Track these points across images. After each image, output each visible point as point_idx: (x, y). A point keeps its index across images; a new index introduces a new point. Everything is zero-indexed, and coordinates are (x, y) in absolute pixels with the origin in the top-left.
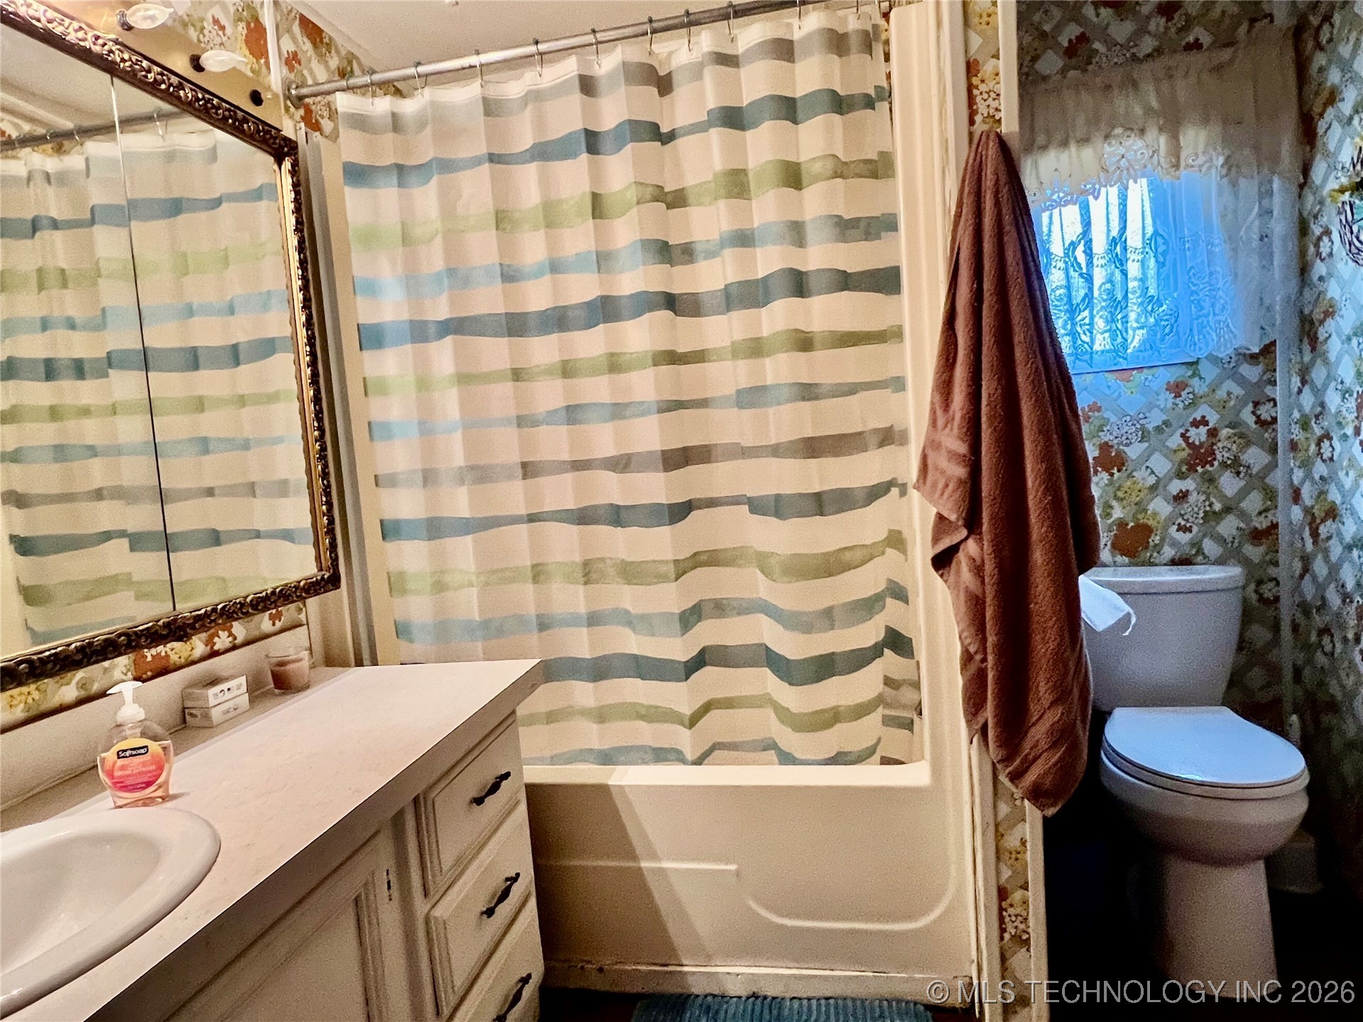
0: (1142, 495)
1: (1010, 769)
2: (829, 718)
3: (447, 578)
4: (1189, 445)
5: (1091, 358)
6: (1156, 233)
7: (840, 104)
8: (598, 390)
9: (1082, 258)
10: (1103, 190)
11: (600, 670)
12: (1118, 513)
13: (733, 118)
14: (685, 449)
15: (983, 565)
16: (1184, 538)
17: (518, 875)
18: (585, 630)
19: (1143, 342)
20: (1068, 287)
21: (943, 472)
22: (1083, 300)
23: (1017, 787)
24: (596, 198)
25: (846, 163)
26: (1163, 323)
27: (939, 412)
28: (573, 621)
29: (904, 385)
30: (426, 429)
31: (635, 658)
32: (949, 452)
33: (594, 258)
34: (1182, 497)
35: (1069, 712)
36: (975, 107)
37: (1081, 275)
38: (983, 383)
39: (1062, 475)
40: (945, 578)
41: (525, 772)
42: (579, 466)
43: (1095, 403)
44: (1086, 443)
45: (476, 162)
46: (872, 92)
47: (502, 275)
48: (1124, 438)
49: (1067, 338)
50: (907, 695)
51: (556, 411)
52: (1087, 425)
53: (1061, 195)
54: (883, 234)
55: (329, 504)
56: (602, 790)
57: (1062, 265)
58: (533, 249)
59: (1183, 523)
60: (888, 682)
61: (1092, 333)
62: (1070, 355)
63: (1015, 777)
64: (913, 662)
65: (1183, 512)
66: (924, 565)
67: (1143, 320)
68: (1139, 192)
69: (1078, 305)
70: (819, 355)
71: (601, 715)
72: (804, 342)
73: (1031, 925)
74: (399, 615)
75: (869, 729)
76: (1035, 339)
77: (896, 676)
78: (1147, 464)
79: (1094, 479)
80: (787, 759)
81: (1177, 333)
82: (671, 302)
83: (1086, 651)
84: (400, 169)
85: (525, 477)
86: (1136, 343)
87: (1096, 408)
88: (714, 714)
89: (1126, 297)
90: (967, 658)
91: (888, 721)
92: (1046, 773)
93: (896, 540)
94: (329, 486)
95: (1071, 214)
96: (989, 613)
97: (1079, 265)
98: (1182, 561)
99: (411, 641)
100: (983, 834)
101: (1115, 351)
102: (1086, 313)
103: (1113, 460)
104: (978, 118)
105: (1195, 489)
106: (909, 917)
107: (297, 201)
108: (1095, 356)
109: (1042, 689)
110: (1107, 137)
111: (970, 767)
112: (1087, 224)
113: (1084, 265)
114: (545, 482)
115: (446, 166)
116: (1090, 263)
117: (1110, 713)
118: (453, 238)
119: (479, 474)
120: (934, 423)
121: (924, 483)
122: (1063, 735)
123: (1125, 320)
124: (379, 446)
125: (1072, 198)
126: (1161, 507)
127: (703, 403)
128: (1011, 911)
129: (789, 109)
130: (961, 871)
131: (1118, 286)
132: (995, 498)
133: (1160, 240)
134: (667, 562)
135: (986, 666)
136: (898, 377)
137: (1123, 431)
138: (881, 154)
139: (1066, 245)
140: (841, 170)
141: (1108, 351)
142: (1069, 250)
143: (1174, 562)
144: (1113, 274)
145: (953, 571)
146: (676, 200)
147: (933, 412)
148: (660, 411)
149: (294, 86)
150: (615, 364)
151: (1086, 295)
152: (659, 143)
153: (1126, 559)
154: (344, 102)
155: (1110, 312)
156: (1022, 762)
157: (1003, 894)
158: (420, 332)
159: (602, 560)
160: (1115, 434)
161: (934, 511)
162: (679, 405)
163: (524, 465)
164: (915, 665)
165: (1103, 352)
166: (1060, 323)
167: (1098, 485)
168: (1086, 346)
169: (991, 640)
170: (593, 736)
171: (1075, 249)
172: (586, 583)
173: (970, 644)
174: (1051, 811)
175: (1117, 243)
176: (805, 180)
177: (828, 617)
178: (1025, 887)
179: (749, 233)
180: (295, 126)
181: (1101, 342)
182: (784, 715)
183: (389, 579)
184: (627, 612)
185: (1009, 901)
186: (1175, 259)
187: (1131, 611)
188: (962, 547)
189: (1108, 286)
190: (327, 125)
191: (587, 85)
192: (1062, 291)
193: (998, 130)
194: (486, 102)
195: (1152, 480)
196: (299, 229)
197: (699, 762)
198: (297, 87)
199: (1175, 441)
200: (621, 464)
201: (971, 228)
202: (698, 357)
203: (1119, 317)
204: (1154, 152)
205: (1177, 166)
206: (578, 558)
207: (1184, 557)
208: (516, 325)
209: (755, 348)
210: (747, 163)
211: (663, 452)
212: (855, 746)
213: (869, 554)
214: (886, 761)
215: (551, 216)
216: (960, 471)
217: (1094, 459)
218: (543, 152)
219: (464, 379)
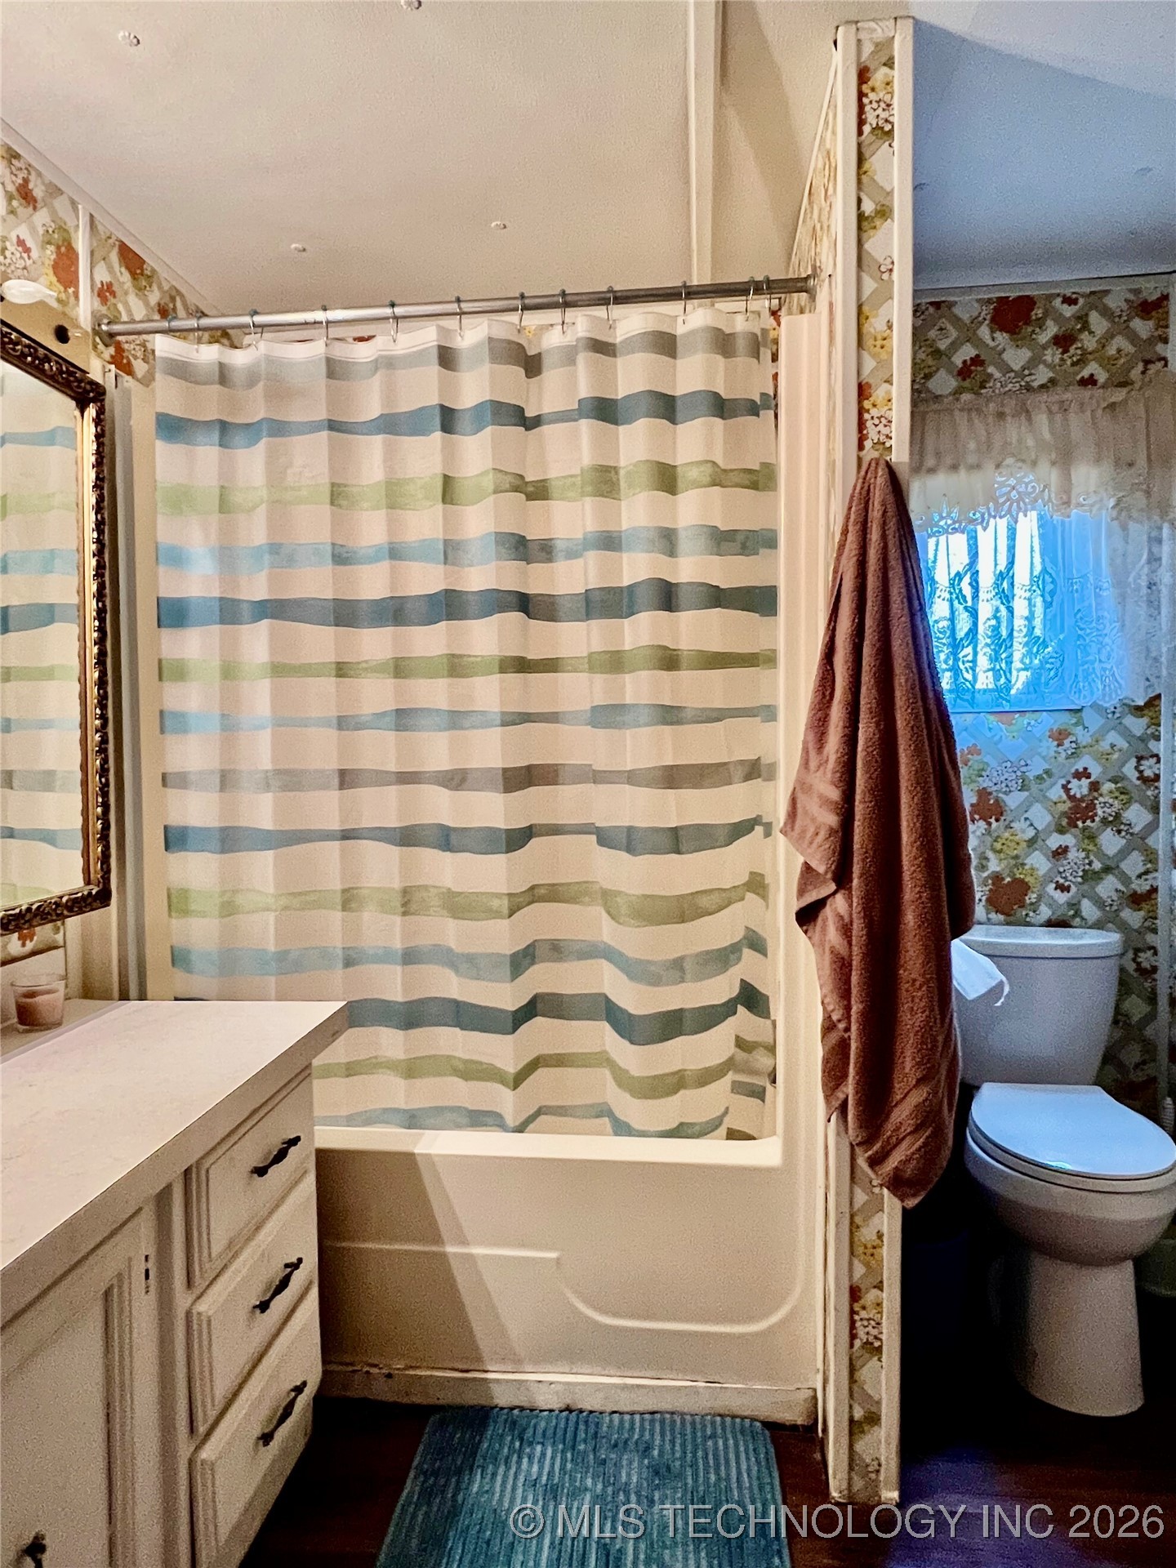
0: (1019, 848)
1: (870, 1153)
2: (675, 1083)
3: (240, 900)
4: (1072, 798)
5: (973, 698)
6: (1044, 570)
7: (721, 407)
8: (434, 693)
9: (967, 591)
10: (992, 521)
11: (412, 1016)
12: (994, 866)
13: (605, 410)
14: (529, 768)
15: (852, 925)
16: (1061, 898)
17: (300, 1260)
18: (399, 968)
19: (1027, 684)
20: (952, 619)
21: (813, 820)
22: (967, 634)
23: (876, 1173)
24: (447, 480)
25: (725, 471)
26: (1048, 666)
27: (813, 753)
28: (385, 957)
29: (776, 715)
30: (229, 725)
31: (457, 1004)
32: (821, 796)
33: (441, 547)
34: (1060, 853)
35: (936, 1093)
36: (865, 432)
37: (966, 608)
38: (861, 726)
39: (939, 831)
40: (809, 934)
41: (317, 1134)
42: (406, 778)
43: (975, 745)
44: (964, 788)
45: (314, 427)
46: (757, 399)
47: (333, 556)
48: (1004, 785)
49: (948, 674)
50: (762, 1060)
51: (384, 714)
52: (966, 768)
53: (949, 522)
54: (762, 551)
55: (106, 806)
56: (408, 1161)
57: (947, 596)
58: (372, 529)
59: (1062, 881)
60: (740, 1043)
61: (974, 671)
62: (950, 691)
63: (875, 1162)
64: (768, 1022)
65: (1061, 869)
66: (787, 917)
67: (1027, 661)
68: (1028, 526)
69: (962, 639)
70: (685, 676)
71: (411, 1069)
72: (669, 660)
73: (884, 1331)
74: (177, 941)
75: (716, 1097)
76: (917, 683)
77: (749, 1037)
78: (1026, 815)
79: (971, 827)
80: (622, 1129)
81: (1062, 677)
82: (525, 604)
83: (955, 1021)
84: (224, 427)
85: (342, 786)
86: (1019, 685)
87: (974, 750)
88: (541, 1072)
89: (1011, 635)
90: (828, 1027)
91: (738, 1088)
92: (908, 1160)
93: (757, 885)
94: (107, 784)
95: (959, 542)
96: (855, 979)
97: (964, 597)
98: (1058, 924)
99: (189, 971)
100: (837, 1224)
101: (997, 689)
102: (969, 650)
103: (991, 809)
104: (868, 444)
105: (1075, 846)
106: (751, 1319)
107: (99, 453)
108: (977, 695)
109: (908, 1064)
110: (998, 466)
111: (826, 1147)
112: (974, 555)
113: (969, 599)
114: (365, 795)
115: (279, 428)
116: (975, 596)
117: (978, 1088)
118: (279, 510)
119: (289, 780)
120: (806, 763)
121: (793, 829)
122: (928, 1117)
123: (1009, 662)
124: (171, 739)
125: (960, 527)
126: (1039, 862)
127: (552, 718)
128: (863, 1314)
129: (667, 407)
130: (810, 1266)
131: (1004, 624)
132: (866, 852)
133: (1047, 577)
134: (498, 896)
135: (849, 1037)
136: (769, 706)
137: (1003, 778)
138: (763, 465)
139: (952, 575)
140: (719, 478)
141: (991, 690)
142: (954, 580)
143: (1050, 924)
144: (997, 610)
145: (818, 928)
146: (538, 492)
147: (806, 751)
148: (504, 724)
149: (106, 321)
150: (456, 666)
151: (970, 630)
152: (523, 429)
153: (1001, 917)
154: (162, 345)
155: (994, 650)
156: (882, 1147)
157: (855, 1294)
158: (229, 612)
159: (426, 887)
160: (994, 781)
161: (801, 859)
162: (526, 718)
163: (342, 773)
164: (771, 1026)
165: (985, 691)
166: (942, 658)
167: (975, 834)
168: (967, 684)
169: (856, 1008)
170: (396, 1092)
171: (961, 580)
172: (404, 914)
173: (833, 1011)
174: (912, 1203)
175: (1005, 576)
176: (680, 484)
177: (677, 969)
178: (879, 1286)
179: (615, 535)
180: (104, 367)
181: (984, 681)
182: (622, 1079)
183: (169, 897)
184: (450, 950)
185: (862, 1302)
186: (1063, 600)
187: (1004, 979)
188: (828, 903)
189: (993, 622)
190: (140, 367)
191: (446, 358)
192: (945, 623)
193: (888, 458)
194: (329, 361)
195: (1031, 833)
196: (98, 486)
197: (520, 1129)
198: (109, 323)
199: (1056, 793)
200: (456, 780)
201: (855, 559)
202: (550, 666)
203: (1003, 656)
204: (1045, 487)
205: (1068, 503)
206: (397, 884)
207: (1061, 918)
208: (345, 614)
209: (614, 662)
210: (618, 460)
211: (505, 770)
212: (700, 1117)
213: (727, 898)
214: (733, 1135)
215: (394, 496)
216: (832, 820)
217: (972, 805)
218: (391, 425)
219: (278, 670)
